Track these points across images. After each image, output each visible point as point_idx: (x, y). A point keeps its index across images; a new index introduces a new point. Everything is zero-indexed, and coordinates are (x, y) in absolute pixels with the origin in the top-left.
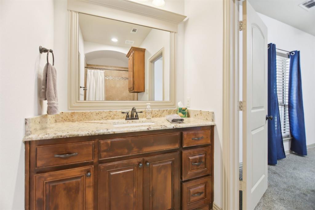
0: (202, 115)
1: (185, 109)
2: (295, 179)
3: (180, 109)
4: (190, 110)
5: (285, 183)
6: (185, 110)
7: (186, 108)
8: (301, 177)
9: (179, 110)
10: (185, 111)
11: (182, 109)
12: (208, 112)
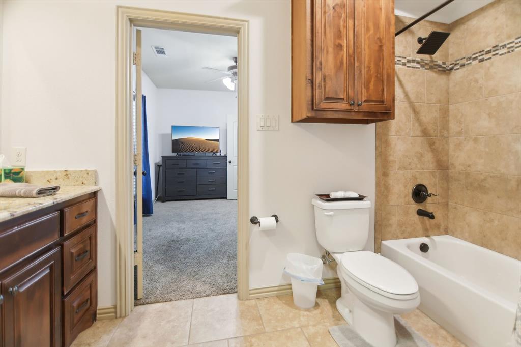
0: (70, 177)
1: (20, 171)
2: (156, 239)
3: (7, 172)
4: (32, 172)
5: (150, 246)
6: (20, 173)
7: (23, 169)
8: (159, 234)
9: (5, 173)
10: (20, 175)
11: (12, 172)
12: (87, 172)
